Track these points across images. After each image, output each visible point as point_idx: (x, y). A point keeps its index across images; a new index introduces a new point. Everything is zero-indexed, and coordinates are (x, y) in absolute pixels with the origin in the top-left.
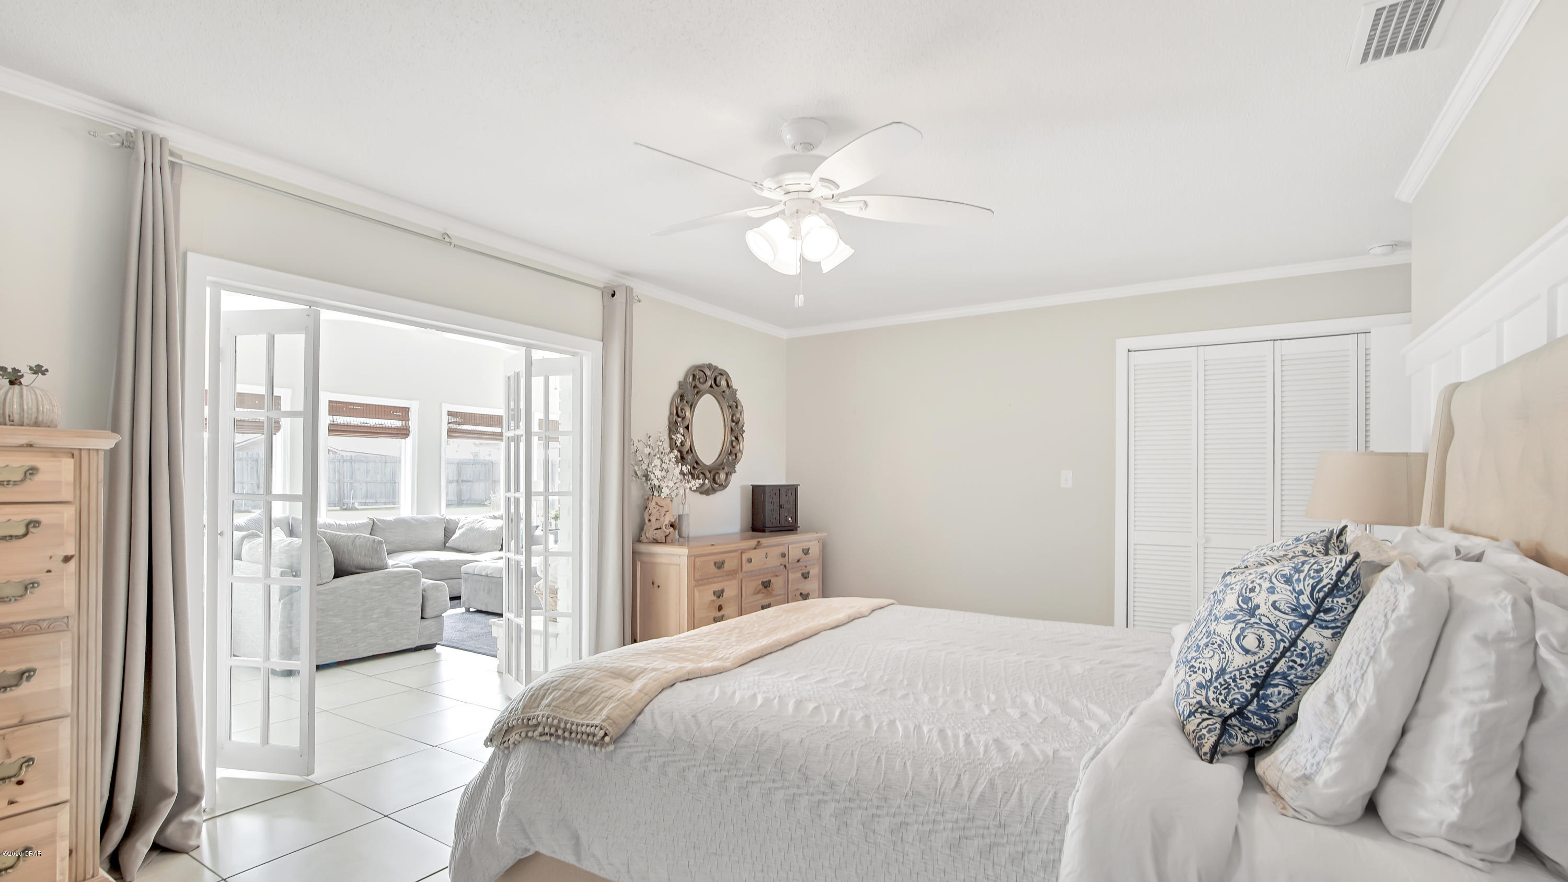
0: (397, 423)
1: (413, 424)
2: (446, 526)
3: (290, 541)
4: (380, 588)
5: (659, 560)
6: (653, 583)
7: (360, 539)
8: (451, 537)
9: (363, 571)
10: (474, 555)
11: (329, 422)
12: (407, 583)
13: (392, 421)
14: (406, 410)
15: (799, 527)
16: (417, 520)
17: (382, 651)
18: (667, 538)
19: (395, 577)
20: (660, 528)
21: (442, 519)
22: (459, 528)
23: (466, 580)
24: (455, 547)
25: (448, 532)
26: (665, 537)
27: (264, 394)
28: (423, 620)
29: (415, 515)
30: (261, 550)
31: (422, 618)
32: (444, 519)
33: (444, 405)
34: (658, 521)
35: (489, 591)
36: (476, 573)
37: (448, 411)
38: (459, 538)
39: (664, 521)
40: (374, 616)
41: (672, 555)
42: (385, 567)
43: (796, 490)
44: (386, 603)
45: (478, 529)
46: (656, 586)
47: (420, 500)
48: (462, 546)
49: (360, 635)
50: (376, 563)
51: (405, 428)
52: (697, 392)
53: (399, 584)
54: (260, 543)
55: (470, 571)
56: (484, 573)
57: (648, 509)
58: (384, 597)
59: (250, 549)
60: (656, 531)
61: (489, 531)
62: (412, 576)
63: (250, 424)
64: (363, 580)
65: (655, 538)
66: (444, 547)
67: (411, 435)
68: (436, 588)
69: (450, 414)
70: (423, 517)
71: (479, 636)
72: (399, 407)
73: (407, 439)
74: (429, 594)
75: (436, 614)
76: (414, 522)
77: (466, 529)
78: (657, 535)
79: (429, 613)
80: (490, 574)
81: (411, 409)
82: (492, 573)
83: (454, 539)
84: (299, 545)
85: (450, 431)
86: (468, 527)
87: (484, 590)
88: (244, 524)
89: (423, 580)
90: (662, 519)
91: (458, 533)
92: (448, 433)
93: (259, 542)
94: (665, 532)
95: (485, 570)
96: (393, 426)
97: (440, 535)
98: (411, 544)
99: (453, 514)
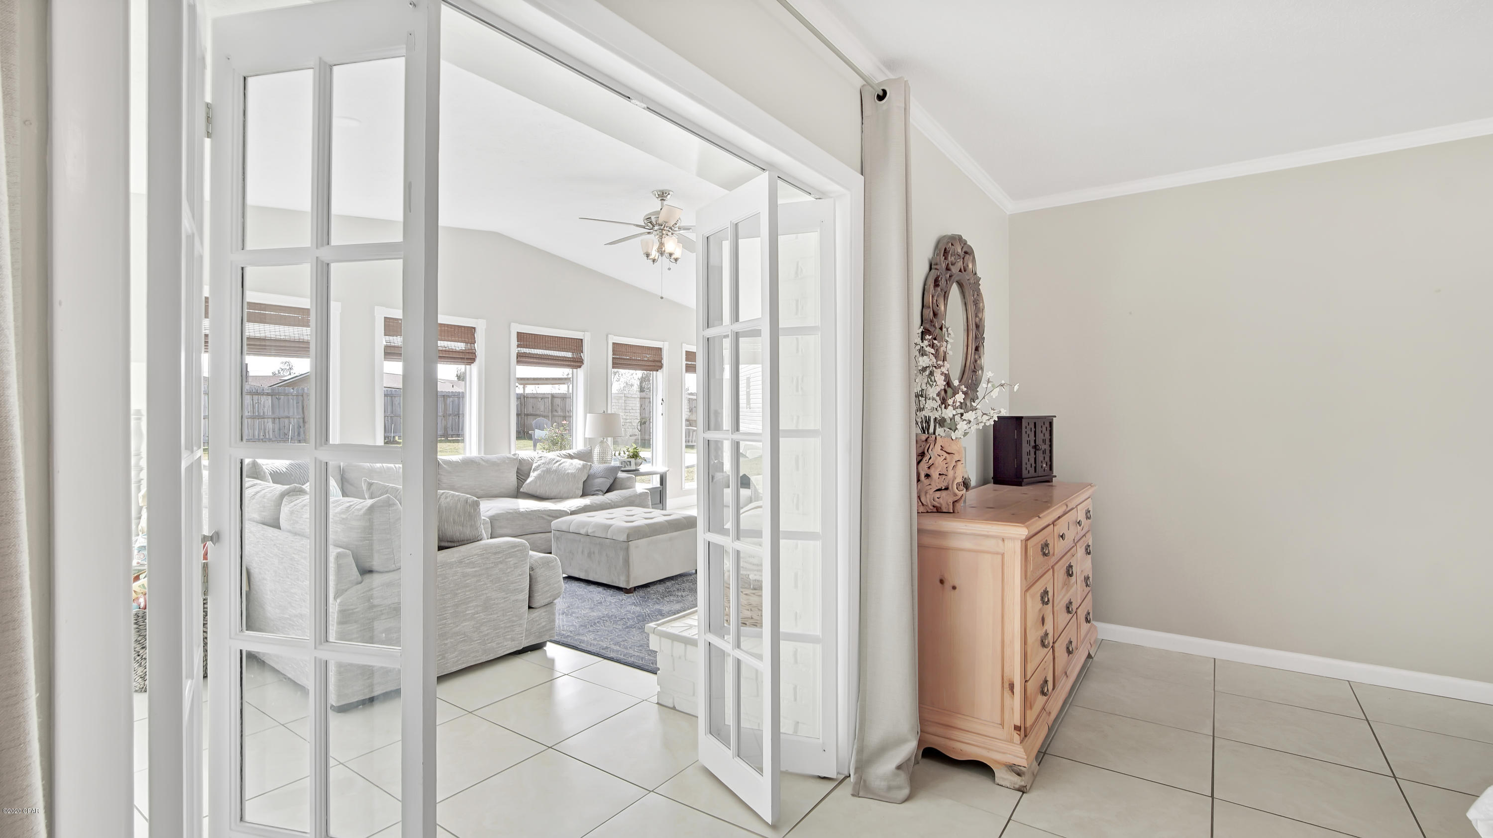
0: (460, 346)
1: (480, 346)
2: (519, 467)
3: (348, 504)
4: (476, 571)
5: (954, 543)
6: (942, 582)
7: (446, 498)
8: (526, 480)
9: (452, 544)
10: (553, 502)
11: (385, 343)
12: (512, 561)
13: (456, 343)
14: (471, 331)
15: (1055, 476)
16: (487, 461)
17: (478, 660)
18: (957, 505)
19: (495, 553)
20: (947, 489)
21: (515, 459)
22: (534, 470)
23: (557, 539)
24: (530, 492)
25: (522, 473)
26: (953, 503)
27: (309, 307)
28: (531, 610)
29: (482, 455)
30: (308, 515)
31: (530, 607)
32: (516, 459)
33: (513, 325)
34: (944, 477)
35: (590, 555)
36: (571, 531)
37: (517, 332)
38: (535, 481)
39: (955, 478)
40: (467, 612)
41: (987, 536)
42: (479, 538)
43: (1051, 424)
44: (484, 592)
45: (556, 471)
46: (948, 586)
47: (487, 439)
48: (540, 491)
49: (449, 641)
50: (468, 532)
51: (471, 351)
52: (950, 276)
53: (501, 562)
54: (305, 506)
55: (564, 528)
56: (583, 531)
57: (926, 458)
58: (482, 583)
59: (292, 513)
60: (938, 494)
61: (568, 473)
62: (517, 551)
63: (293, 345)
64: (453, 560)
65: (936, 504)
66: (518, 494)
67: (477, 360)
68: (547, 564)
69: (520, 336)
70: (492, 457)
71: (595, 624)
72: (464, 327)
73: (472, 365)
74: (540, 573)
75: (547, 601)
76: (484, 463)
77: (542, 471)
78: (941, 500)
79: (539, 600)
80: (591, 533)
81: (477, 330)
82: (594, 532)
83: (531, 482)
84: (362, 512)
85: (519, 355)
86: (544, 469)
87: (583, 552)
88: (284, 470)
89: (531, 553)
90: (951, 473)
91: (533, 475)
92: (517, 358)
93: (304, 503)
94: (956, 495)
95: (583, 528)
96: (457, 349)
97: (513, 478)
98: (482, 490)
99: (525, 451)
